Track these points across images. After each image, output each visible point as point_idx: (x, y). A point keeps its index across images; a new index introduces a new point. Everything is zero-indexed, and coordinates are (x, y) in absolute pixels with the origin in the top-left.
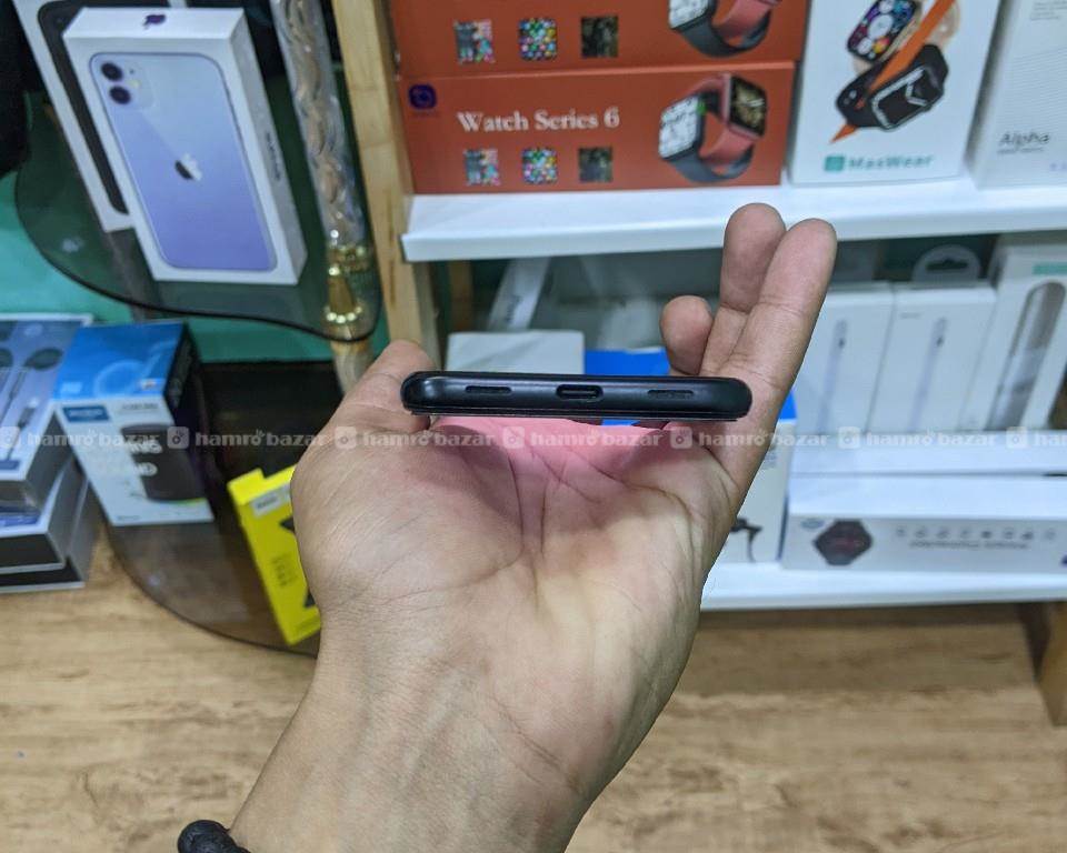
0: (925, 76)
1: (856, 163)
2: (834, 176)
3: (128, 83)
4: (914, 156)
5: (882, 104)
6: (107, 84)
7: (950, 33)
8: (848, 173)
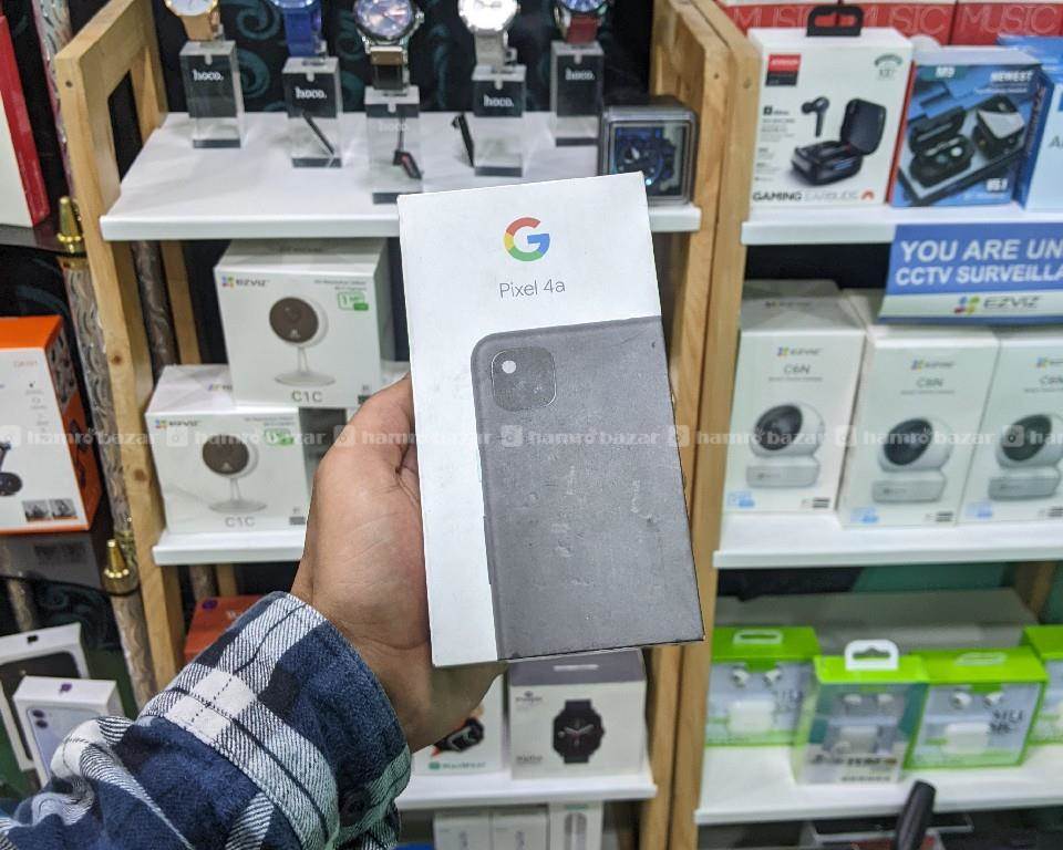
0: (473, 729)
1: (446, 766)
2: (434, 771)
3: (47, 719)
4: (476, 763)
5: (454, 742)
6: (34, 719)
7: (481, 713)
8: (441, 770)
